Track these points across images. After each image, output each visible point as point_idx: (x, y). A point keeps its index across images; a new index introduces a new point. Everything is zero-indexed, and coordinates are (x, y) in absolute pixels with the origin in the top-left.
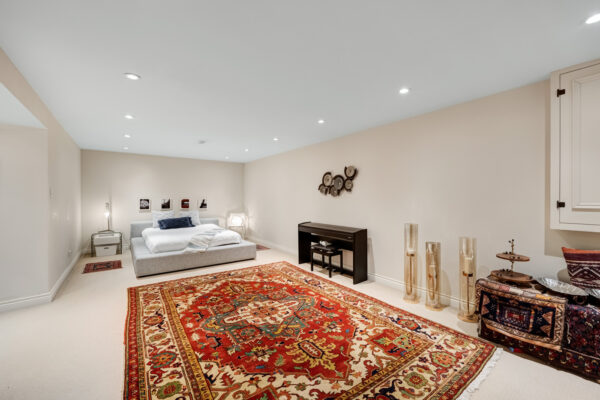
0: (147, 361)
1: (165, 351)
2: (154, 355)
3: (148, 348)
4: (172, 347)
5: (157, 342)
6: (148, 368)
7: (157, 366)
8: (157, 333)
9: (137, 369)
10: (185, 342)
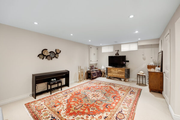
0: (131, 103)
1: (126, 103)
2: (129, 104)
3: (129, 106)
4: (124, 103)
5: (126, 106)
6: (132, 102)
7: (130, 101)
8: (124, 110)
9: (134, 103)
10: (120, 102)
